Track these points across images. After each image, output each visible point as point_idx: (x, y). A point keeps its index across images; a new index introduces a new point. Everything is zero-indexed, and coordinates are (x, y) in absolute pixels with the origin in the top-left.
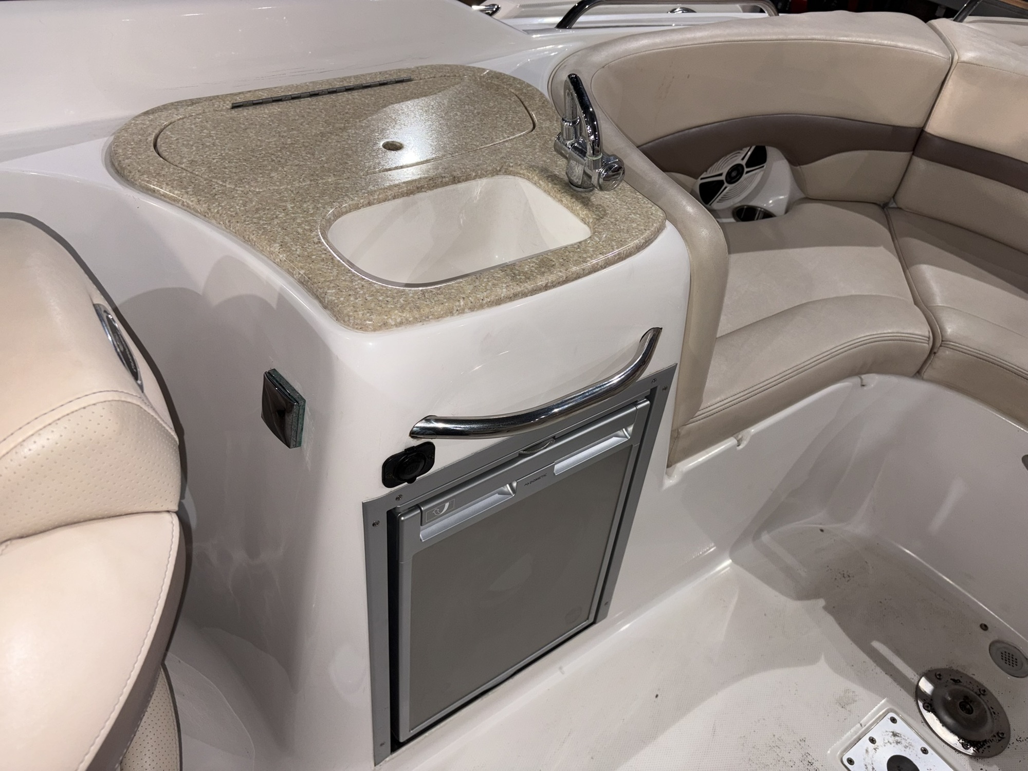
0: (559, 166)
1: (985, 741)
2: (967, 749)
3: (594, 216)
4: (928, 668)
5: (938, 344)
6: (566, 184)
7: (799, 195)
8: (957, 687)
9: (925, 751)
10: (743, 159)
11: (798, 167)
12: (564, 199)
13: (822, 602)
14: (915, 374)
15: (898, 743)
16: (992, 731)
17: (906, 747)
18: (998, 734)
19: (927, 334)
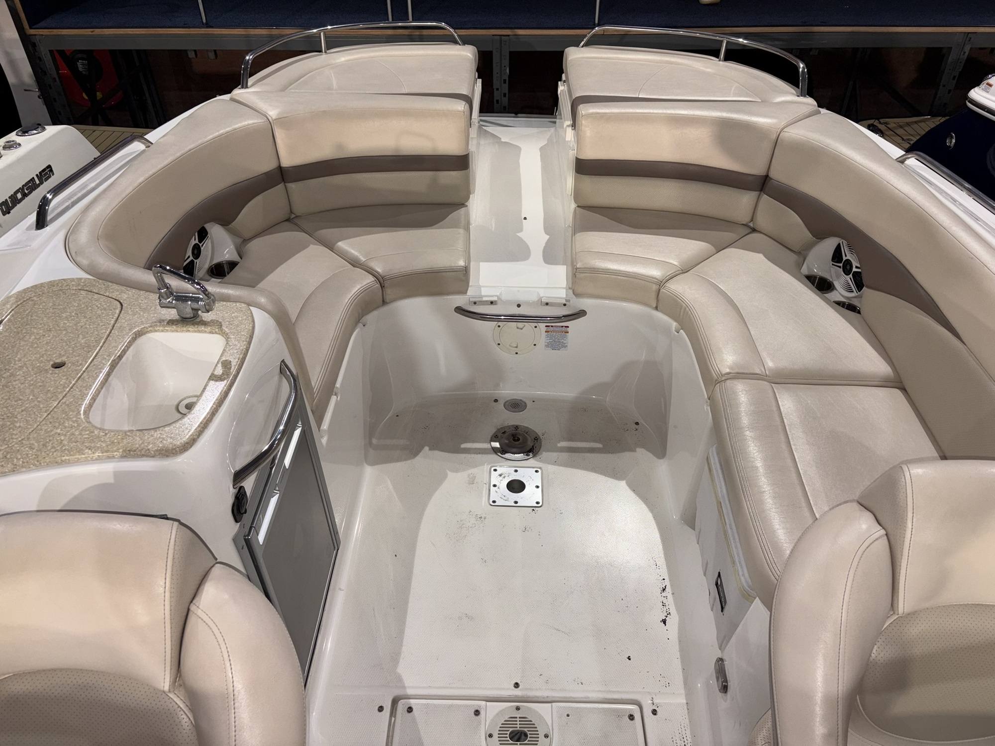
0: (172, 314)
1: (533, 446)
2: (529, 455)
3: (217, 327)
4: (490, 437)
5: (382, 282)
6: (181, 321)
7: (239, 240)
8: (506, 434)
9: (516, 471)
10: (195, 240)
11: (230, 226)
12: (189, 329)
13: (427, 448)
14: (383, 303)
15: (504, 477)
16: (532, 440)
17: (508, 476)
18: (535, 439)
19: (373, 280)
